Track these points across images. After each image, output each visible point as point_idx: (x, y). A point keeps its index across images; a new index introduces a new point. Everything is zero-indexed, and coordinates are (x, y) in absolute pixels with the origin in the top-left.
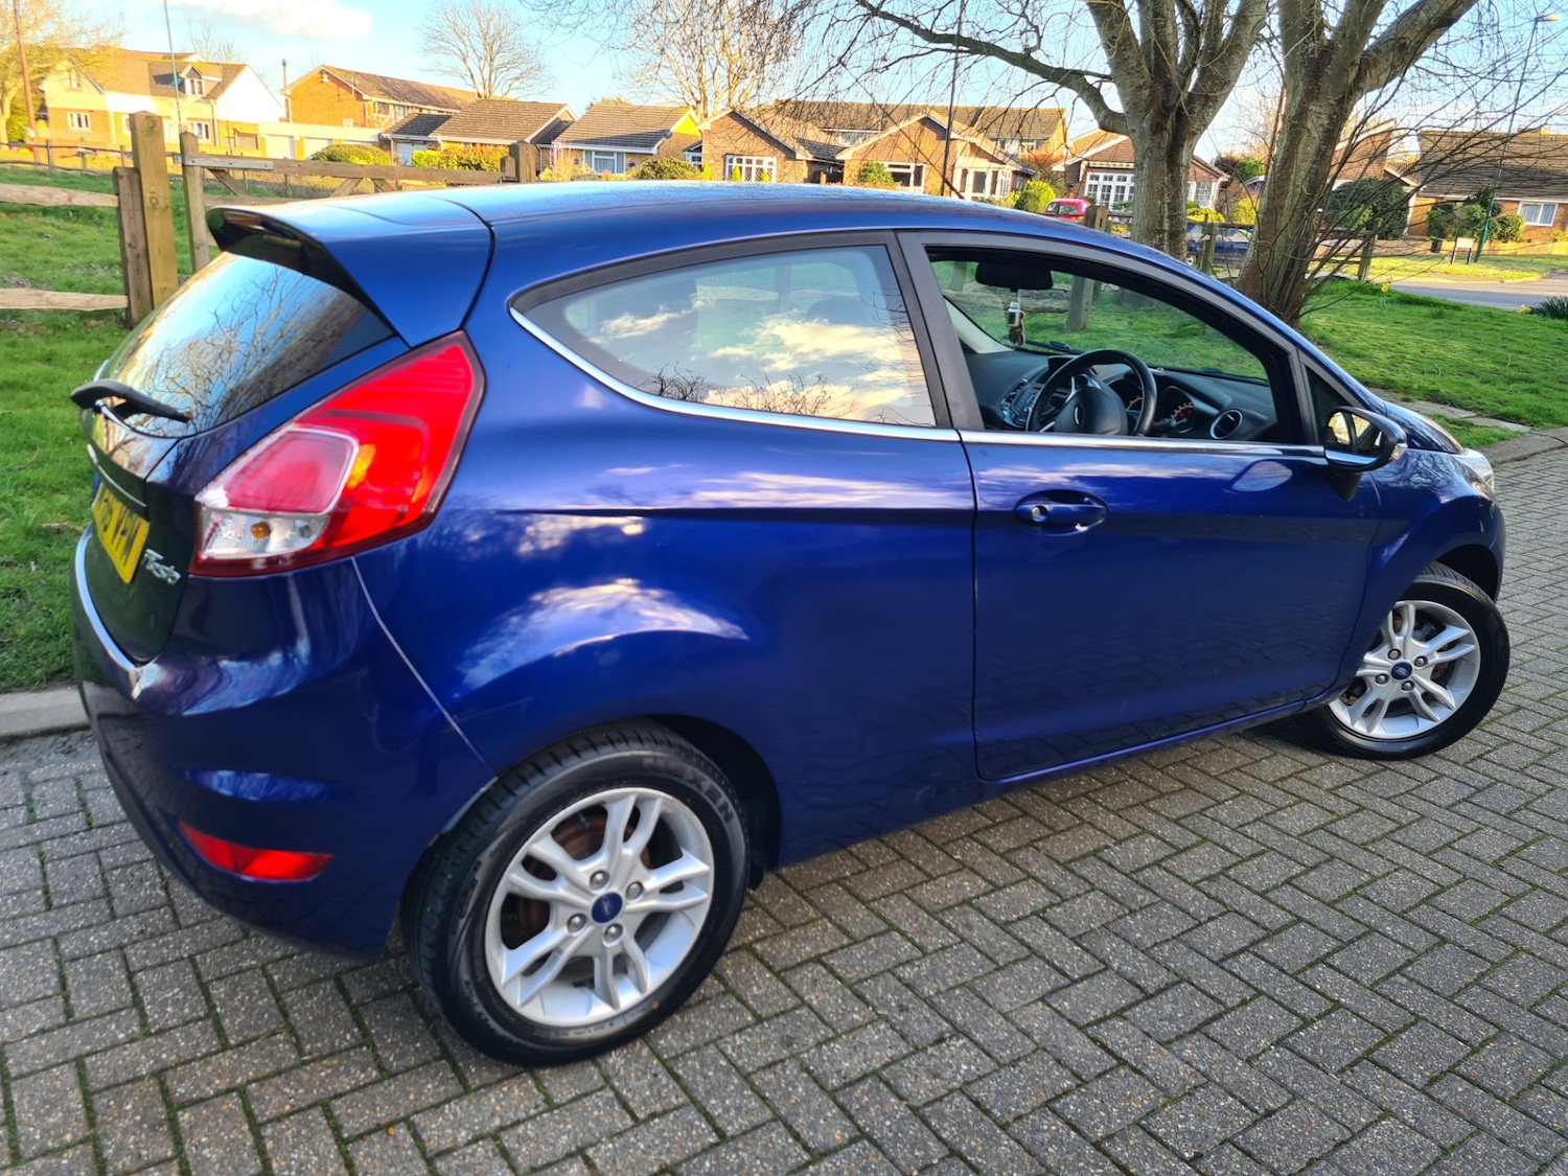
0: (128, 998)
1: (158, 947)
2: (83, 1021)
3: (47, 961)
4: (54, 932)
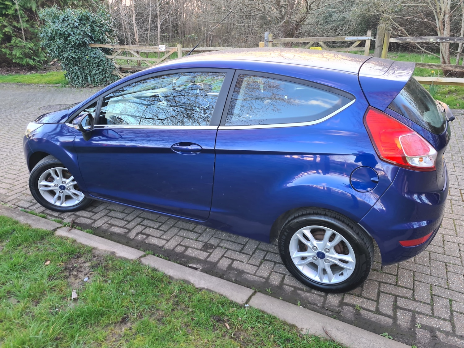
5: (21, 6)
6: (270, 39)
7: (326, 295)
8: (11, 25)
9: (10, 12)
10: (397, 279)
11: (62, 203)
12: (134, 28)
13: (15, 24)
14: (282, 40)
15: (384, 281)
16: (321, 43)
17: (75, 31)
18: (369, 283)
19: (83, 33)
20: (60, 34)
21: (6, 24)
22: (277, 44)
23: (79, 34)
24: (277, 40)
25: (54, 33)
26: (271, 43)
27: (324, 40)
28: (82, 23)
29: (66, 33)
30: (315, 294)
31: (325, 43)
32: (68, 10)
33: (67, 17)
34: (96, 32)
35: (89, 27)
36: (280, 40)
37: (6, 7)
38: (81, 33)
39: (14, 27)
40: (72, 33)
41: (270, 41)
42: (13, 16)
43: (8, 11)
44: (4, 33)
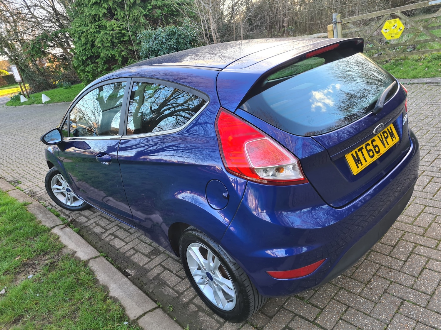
0: (412, 255)
1: (392, 263)
2: (427, 257)
3: (420, 281)
4: (410, 290)
5: (133, 32)
6: (339, 19)
7: (225, 322)
8: (127, 49)
9: (126, 38)
10: (319, 314)
11: (71, 203)
12: (212, 34)
13: (130, 48)
14: (352, 19)
15: (302, 314)
16: (398, 13)
17: (163, 46)
18: (283, 314)
19: (170, 47)
20: (152, 51)
21: (123, 49)
22: (347, 24)
23: (166, 48)
24: (346, 20)
25: (147, 51)
26: (340, 24)
27: (401, 10)
28: (170, 38)
29: (156, 49)
30: (214, 319)
31: (402, 12)
32: (159, 29)
33: (158, 36)
34: (181, 44)
35: (175, 41)
36: (350, 19)
37: (123, 35)
38: (168, 47)
39: (130, 50)
40: (160, 48)
41: (339, 23)
42: (129, 41)
43: (125, 38)
44: (123, 56)
